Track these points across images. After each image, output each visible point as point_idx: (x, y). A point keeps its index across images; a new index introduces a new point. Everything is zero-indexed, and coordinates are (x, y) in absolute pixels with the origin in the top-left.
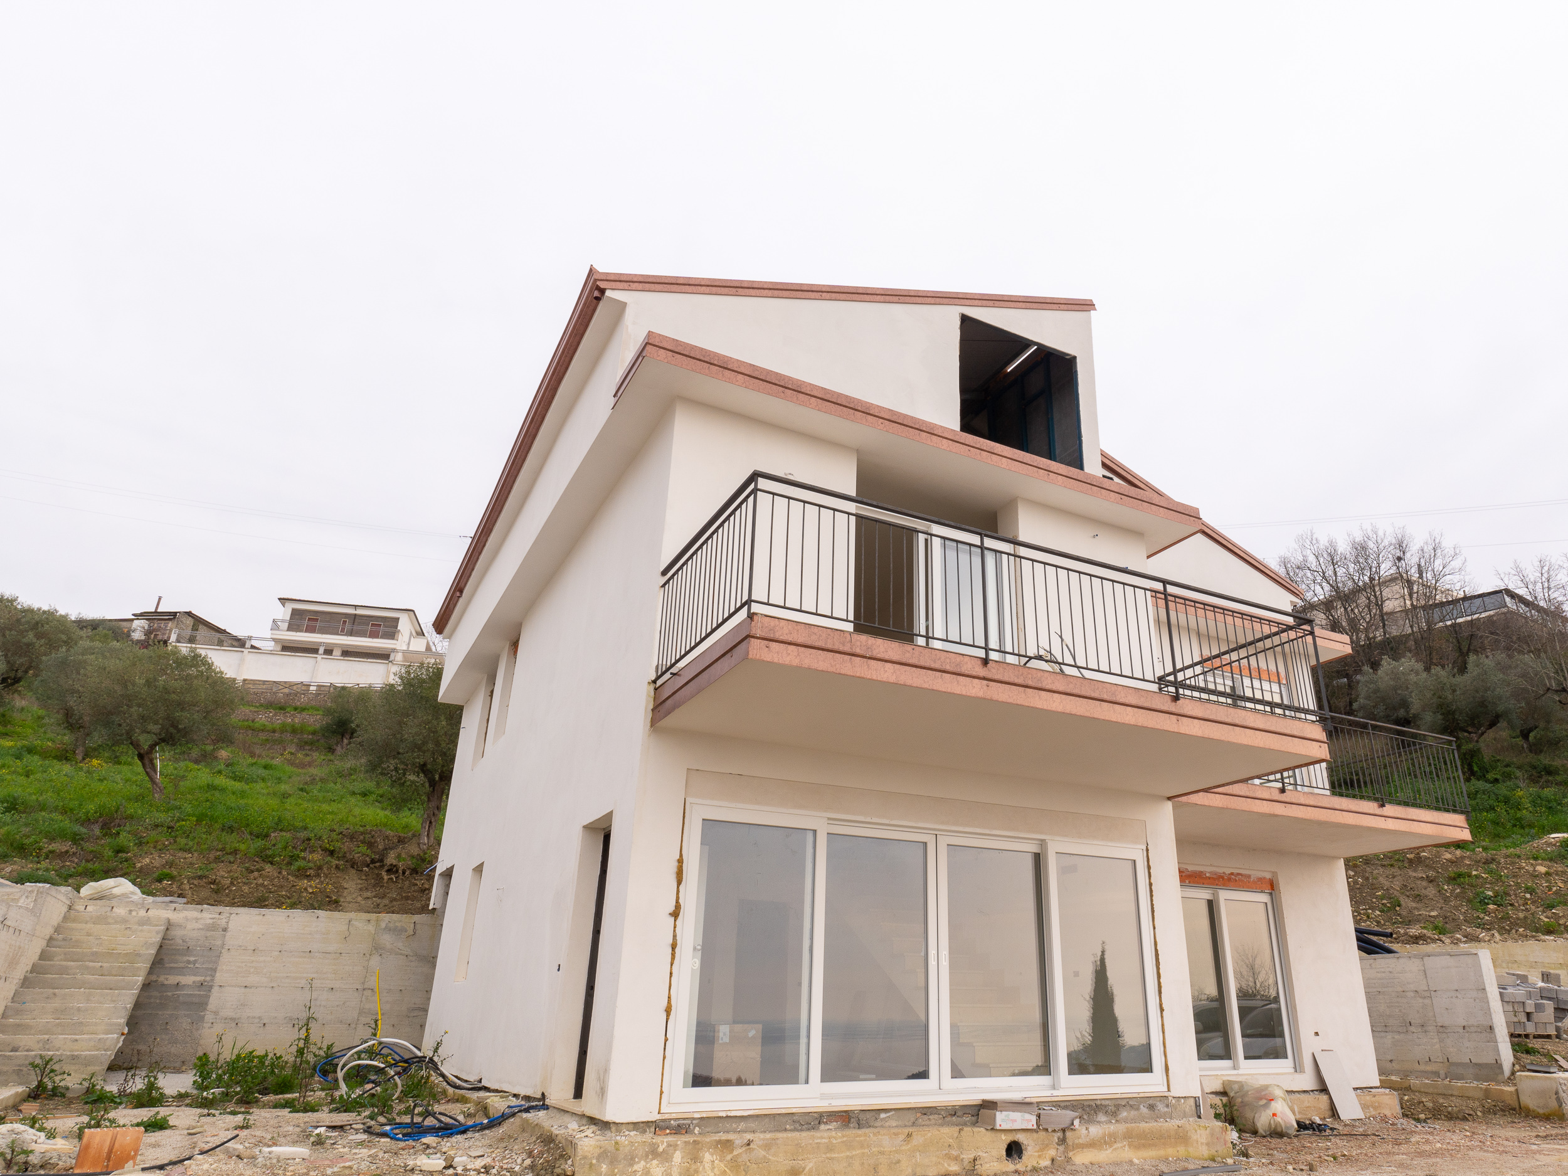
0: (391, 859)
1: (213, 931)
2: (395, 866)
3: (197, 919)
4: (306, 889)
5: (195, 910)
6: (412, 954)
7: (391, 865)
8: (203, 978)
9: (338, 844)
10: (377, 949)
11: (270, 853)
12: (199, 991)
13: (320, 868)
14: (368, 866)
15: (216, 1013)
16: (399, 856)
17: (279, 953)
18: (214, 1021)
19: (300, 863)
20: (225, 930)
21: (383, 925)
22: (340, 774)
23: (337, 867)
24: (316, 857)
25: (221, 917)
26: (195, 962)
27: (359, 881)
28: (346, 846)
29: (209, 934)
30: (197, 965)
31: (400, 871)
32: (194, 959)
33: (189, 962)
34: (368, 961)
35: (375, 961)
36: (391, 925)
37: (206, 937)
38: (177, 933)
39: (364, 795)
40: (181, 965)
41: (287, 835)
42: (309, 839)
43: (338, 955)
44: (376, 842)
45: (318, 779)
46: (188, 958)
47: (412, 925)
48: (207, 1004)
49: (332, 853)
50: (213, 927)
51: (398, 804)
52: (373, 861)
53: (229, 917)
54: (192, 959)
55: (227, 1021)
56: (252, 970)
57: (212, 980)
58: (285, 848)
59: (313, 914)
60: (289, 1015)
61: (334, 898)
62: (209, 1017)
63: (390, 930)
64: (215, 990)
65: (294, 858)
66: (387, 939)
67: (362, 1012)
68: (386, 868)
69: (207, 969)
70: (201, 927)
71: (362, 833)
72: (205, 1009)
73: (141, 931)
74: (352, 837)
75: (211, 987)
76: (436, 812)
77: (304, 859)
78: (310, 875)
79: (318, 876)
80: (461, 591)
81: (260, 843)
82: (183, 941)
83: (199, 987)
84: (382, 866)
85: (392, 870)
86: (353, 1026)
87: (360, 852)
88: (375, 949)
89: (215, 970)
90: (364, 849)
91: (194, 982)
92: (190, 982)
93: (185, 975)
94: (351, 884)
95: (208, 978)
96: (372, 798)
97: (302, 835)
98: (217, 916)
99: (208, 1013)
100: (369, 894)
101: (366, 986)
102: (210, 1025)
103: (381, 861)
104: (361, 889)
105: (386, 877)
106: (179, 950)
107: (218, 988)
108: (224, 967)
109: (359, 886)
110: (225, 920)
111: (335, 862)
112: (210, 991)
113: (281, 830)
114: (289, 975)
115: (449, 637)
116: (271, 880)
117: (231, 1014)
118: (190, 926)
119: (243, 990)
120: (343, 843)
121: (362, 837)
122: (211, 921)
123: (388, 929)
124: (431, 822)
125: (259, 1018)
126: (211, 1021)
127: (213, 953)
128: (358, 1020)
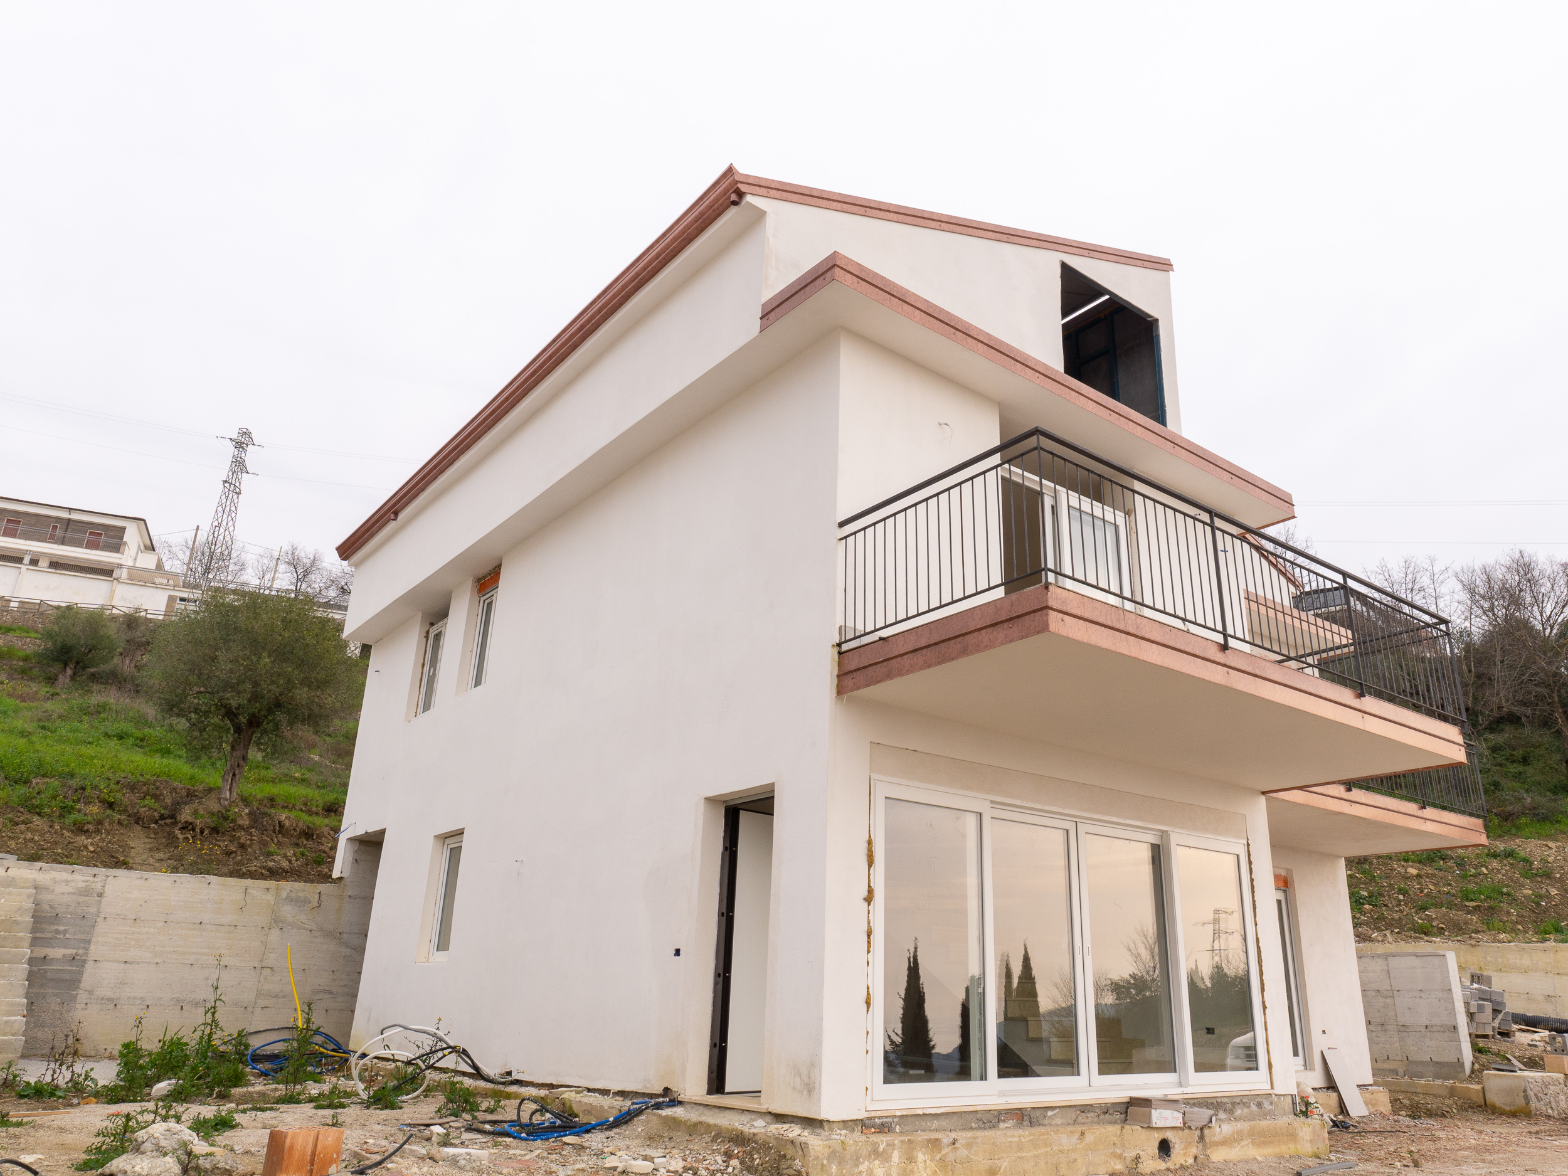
0: (186, 815)
1: (87, 896)
2: (191, 824)
3: (67, 882)
4: (86, 847)
5: (64, 870)
6: (316, 929)
7: (186, 822)
8: (75, 951)
9: (119, 795)
10: (277, 922)
11: (36, 802)
12: (71, 966)
13: (100, 822)
14: (156, 822)
15: (91, 992)
16: (195, 813)
17: (164, 924)
18: (88, 1001)
19: (74, 816)
20: (100, 895)
21: (284, 895)
22: (85, 711)
23: (120, 823)
24: (95, 809)
25: (96, 879)
26: (65, 932)
27: (147, 840)
28: (125, 798)
29: (81, 899)
30: (67, 936)
31: (198, 830)
32: (63, 928)
33: (58, 932)
34: (267, 935)
35: (275, 935)
36: (293, 895)
37: (79, 903)
38: (46, 897)
39: (120, 737)
40: (49, 935)
41: (55, 783)
42: (83, 789)
43: (233, 928)
44: (161, 794)
45: (55, 716)
46: (56, 927)
47: (317, 896)
48: (79, 981)
49: (111, 805)
50: (86, 892)
51: (197, 752)
52: (162, 817)
53: (105, 880)
54: (61, 928)
55: (103, 1002)
56: (133, 943)
57: (86, 954)
58: (54, 797)
59: (203, 880)
60: (176, 995)
61: (122, 858)
62: (82, 996)
63: (292, 901)
64: (89, 965)
65: (65, 810)
66: (288, 912)
67: (259, 994)
68: (180, 825)
69: (80, 940)
70: (72, 890)
71: (145, 784)
72: (78, 987)
73: (10, 894)
74: (133, 788)
75: (84, 961)
76: (241, 763)
77: (79, 811)
78: (88, 831)
79: (98, 832)
80: (396, 514)
81: (22, 790)
82: (51, 907)
83: (70, 961)
84: (175, 823)
85: (187, 827)
86: (250, 1009)
87: (147, 807)
88: (275, 922)
89: (89, 942)
90: (150, 802)
91: (64, 955)
92: (60, 957)
93: (53, 947)
94: (138, 842)
95: (81, 952)
96: (131, 740)
97: (73, 783)
98: (91, 879)
99: (81, 991)
100: (161, 855)
101: (264, 964)
102: (83, 1006)
103: (173, 817)
104: (151, 849)
105: (181, 837)
106: (45, 917)
107: (93, 963)
108: (99, 939)
109: (148, 846)
110: (101, 884)
111: (117, 817)
112: (83, 966)
113: (44, 776)
114: (176, 949)
115: (357, 565)
116: (42, 835)
117: (109, 994)
118: (59, 889)
119: (123, 966)
120: (124, 795)
121: (145, 788)
122: (83, 885)
123: (289, 900)
124: (234, 775)
125: (141, 998)
126: (84, 1001)
127: (87, 922)
128: (255, 1003)
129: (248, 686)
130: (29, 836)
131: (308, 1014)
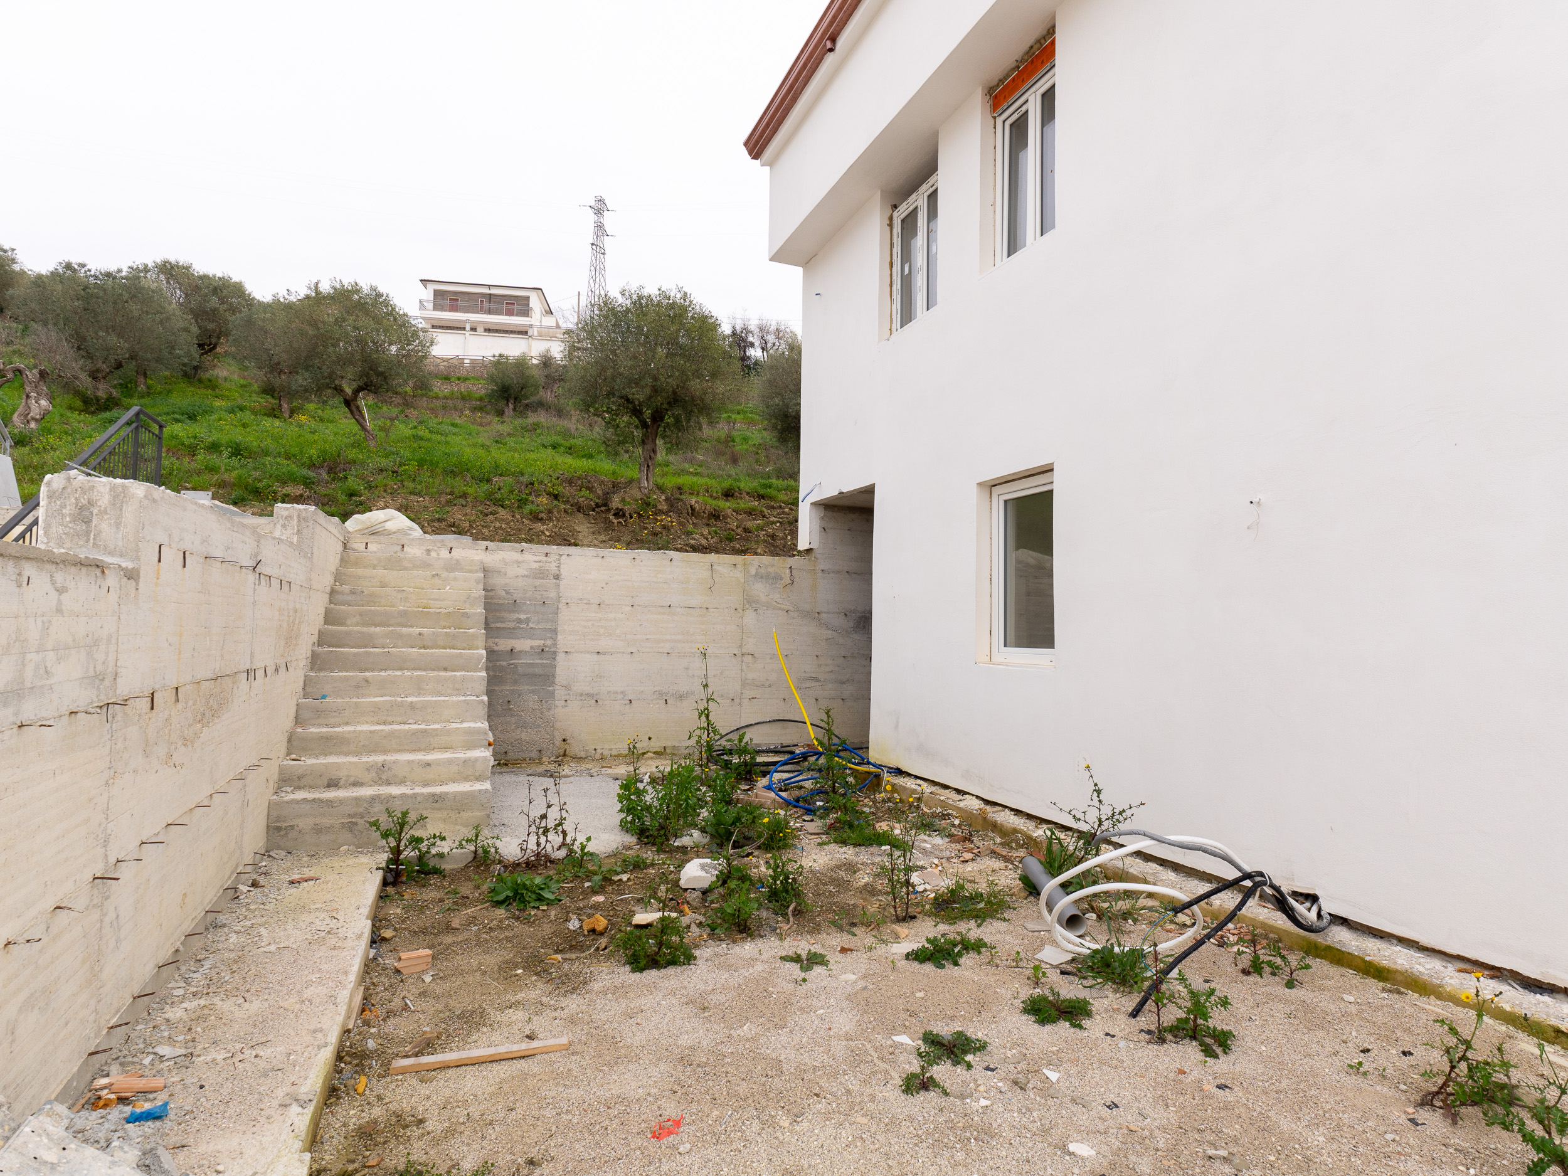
0: (616, 503)
1: (543, 578)
2: (621, 510)
3: (518, 563)
4: (543, 532)
5: (513, 549)
6: (792, 609)
7: (617, 509)
8: (542, 642)
9: (560, 488)
10: (750, 602)
11: (498, 496)
12: (540, 659)
13: (550, 512)
14: (593, 510)
15: (568, 688)
16: (623, 500)
17: (630, 608)
18: (567, 698)
19: (529, 507)
20: (557, 577)
21: (753, 571)
22: (525, 429)
23: (565, 511)
24: (544, 500)
25: (548, 559)
26: (527, 621)
27: (589, 525)
28: (566, 490)
29: (538, 582)
30: (531, 625)
31: (627, 515)
32: (525, 617)
33: (520, 621)
34: (742, 617)
35: (750, 617)
36: (762, 571)
37: (536, 587)
38: (497, 581)
39: (554, 447)
40: (511, 625)
41: (510, 480)
42: (532, 484)
43: (705, 611)
44: (593, 487)
45: (505, 434)
46: (517, 615)
47: (788, 571)
48: (554, 676)
49: (556, 497)
50: (541, 574)
51: (613, 448)
52: (597, 505)
53: (559, 560)
54: (523, 616)
55: (583, 698)
56: (602, 631)
57: (555, 645)
58: (512, 492)
59: (664, 556)
60: (657, 688)
61: (573, 541)
62: (560, 693)
63: (762, 577)
64: (560, 657)
65: (522, 502)
66: (760, 590)
67: (744, 684)
68: (613, 512)
69: (545, 630)
70: (526, 573)
71: (579, 479)
72: (553, 683)
73: (455, 579)
74: (570, 482)
75: (555, 653)
76: (652, 455)
77: (532, 502)
78: (542, 519)
79: (550, 519)
80: (833, 39)
81: (486, 487)
82: (507, 593)
83: (539, 653)
84: (609, 510)
85: (619, 513)
86: (737, 701)
87: (584, 497)
88: (748, 602)
89: (555, 631)
90: (585, 493)
91: (532, 647)
92: (528, 649)
93: (518, 638)
94: (582, 526)
95: (549, 642)
96: (562, 449)
97: (524, 479)
98: (544, 558)
99: (557, 687)
100: (602, 538)
101: (744, 651)
102: (563, 703)
103: (605, 505)
104: (593, 533)
105: (615, 521)
106: (503, 604)
107: (564, 654)
108: (566, 627)
109: (591, 530)
110: (555, 564)
111: (562, 506)
112: (554, 659)
113: (501, 475)
114: (648, 637)
115: (771, 164)
116: (508, 523)
117: (588, 689)
118: (512, 571)
119: (596, 656)
120: (564, 488)
121: (579, 482)
122: (536, 566)
123: (759, 577)
124: (648, 466)
125: (622, 692)
126: (564, 698)
127: (549, 608)
128: (742, 693)
129: (649, 380)
130: (498, 524)
131: (828, 724)
